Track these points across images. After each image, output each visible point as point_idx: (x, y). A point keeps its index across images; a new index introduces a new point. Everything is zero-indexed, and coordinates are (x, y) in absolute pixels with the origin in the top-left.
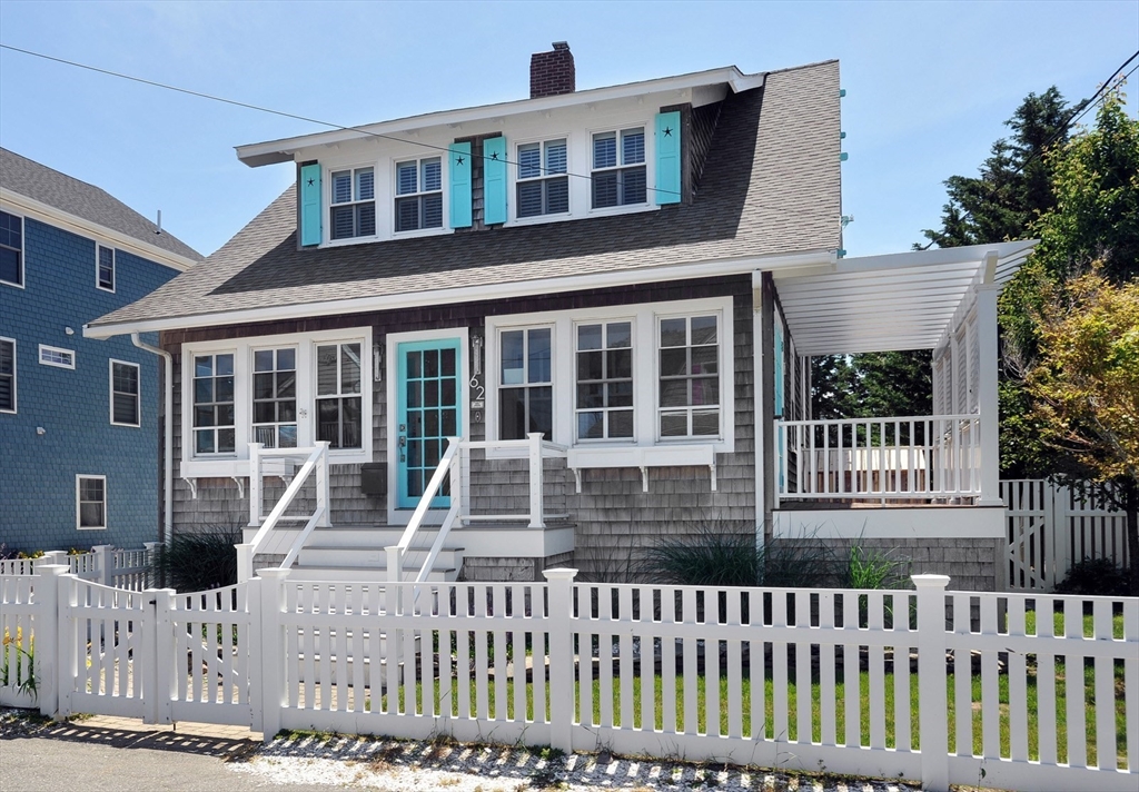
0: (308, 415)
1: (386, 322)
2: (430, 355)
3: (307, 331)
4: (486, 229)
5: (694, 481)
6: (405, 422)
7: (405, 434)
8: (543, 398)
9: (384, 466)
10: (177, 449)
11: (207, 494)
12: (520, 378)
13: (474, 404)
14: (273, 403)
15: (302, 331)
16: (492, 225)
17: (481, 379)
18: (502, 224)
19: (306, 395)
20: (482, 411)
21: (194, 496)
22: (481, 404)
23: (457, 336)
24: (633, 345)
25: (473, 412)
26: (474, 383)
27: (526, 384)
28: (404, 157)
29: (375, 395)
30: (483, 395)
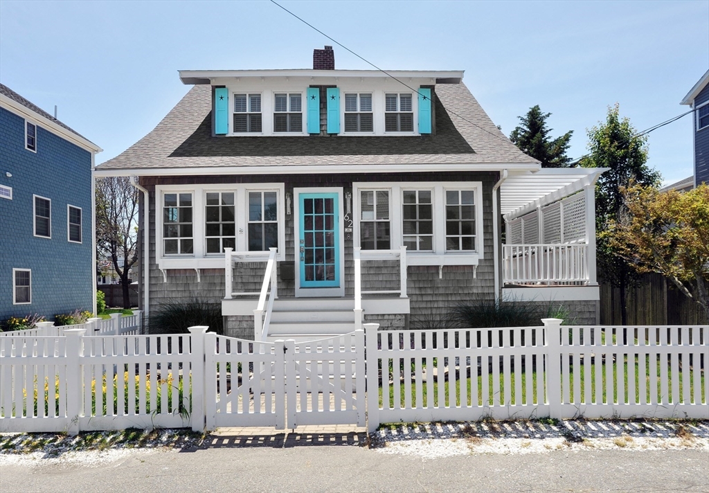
0: (244, 232)
1: (292, 181)
2: (318, 201)
3: (243, 182)
4: (328, 136)
5: (464, 273)
6: (303, 238)
7: (304, 245)
8: (385, 228)
9: (293, 263)
10: (152, 251)
11: (174, 280)
12: (372, 217)
13: (346, 230)
14: (219, 225)
15: (239, 182)
16: (331, 134)
17: (351, 216)
18: (336, 134)
19: (242, 221)
20: (351, 234)
21: (165, 281)
22: (351, 230)
23: (336, 192)
24: (432, 203)
25: (346, 234)
26: (346, 218)
27: (375, 220)
28: (280, 91)
29: (287, 222)
30: (352, 225)
